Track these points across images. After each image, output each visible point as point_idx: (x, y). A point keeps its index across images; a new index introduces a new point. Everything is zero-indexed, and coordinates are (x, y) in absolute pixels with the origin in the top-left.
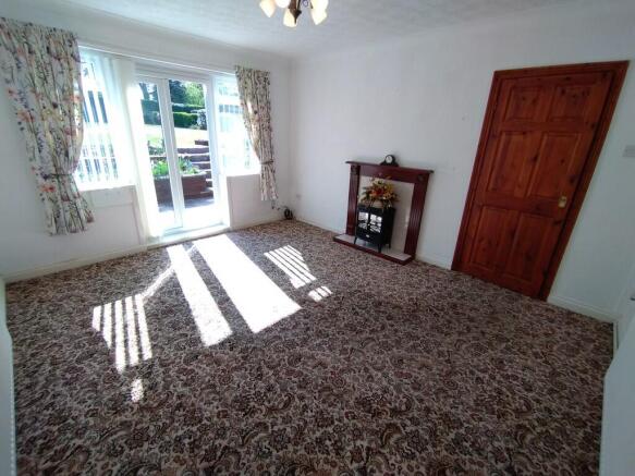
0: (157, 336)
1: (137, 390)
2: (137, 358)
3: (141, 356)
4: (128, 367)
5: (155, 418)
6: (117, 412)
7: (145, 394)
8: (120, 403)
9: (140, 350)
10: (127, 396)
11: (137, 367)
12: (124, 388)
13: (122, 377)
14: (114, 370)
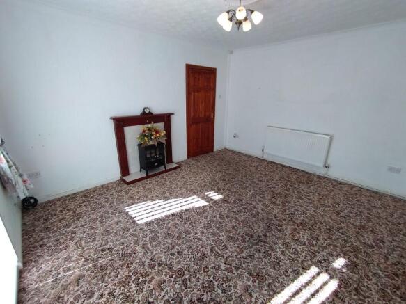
0: (294, 271)
1: (339, 263)
2: (321, 275)
3: (318, 274)
4: (331, 278)
5: (343, 246)
6: (356, 265)
7: (337, 256)
8: (352, 266)
9: (314, 278)
10: (346, 266)
11: (326, 271)
12: (344, 270)
13: (339, 276)
14: (340, 286)
